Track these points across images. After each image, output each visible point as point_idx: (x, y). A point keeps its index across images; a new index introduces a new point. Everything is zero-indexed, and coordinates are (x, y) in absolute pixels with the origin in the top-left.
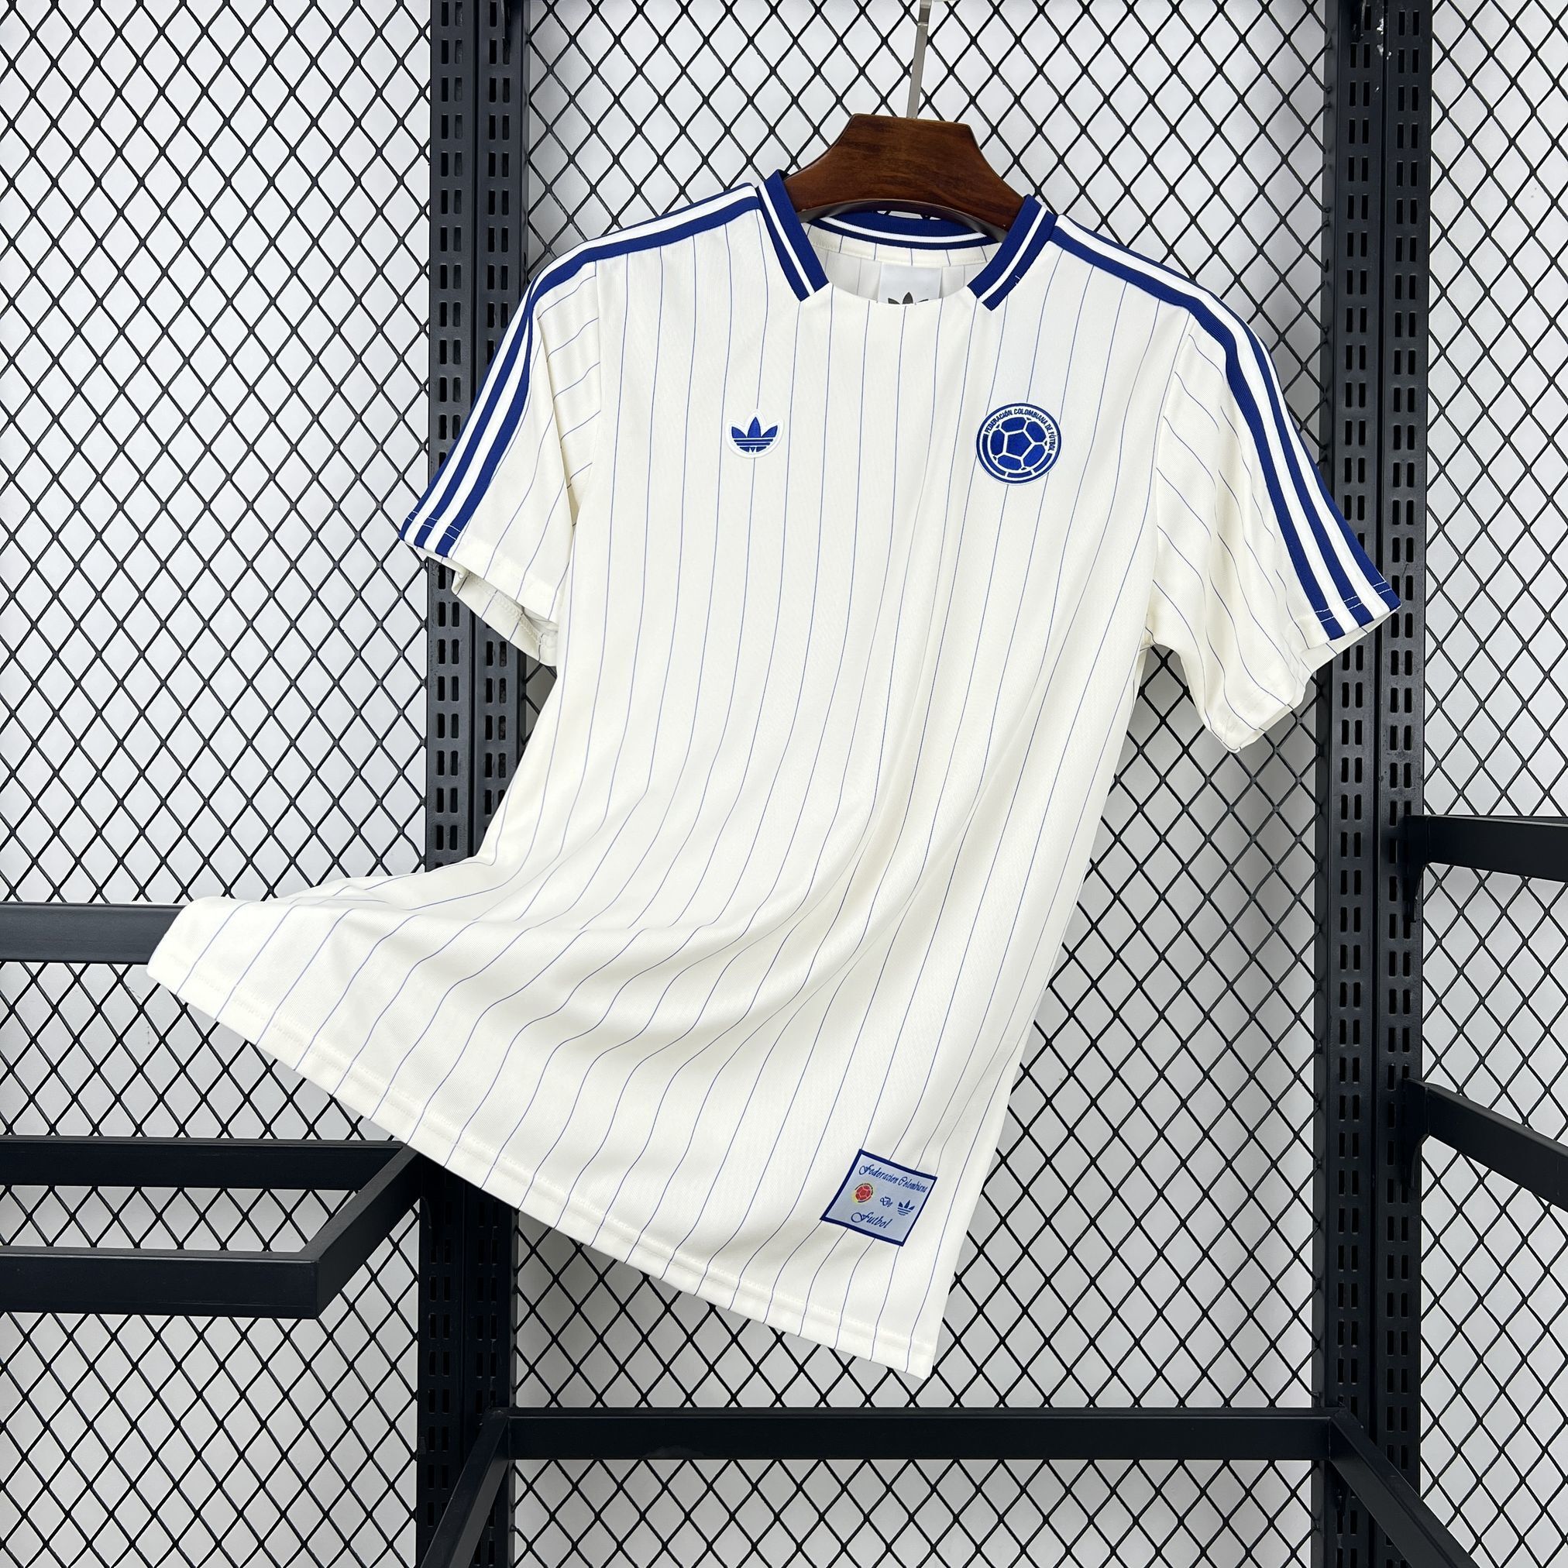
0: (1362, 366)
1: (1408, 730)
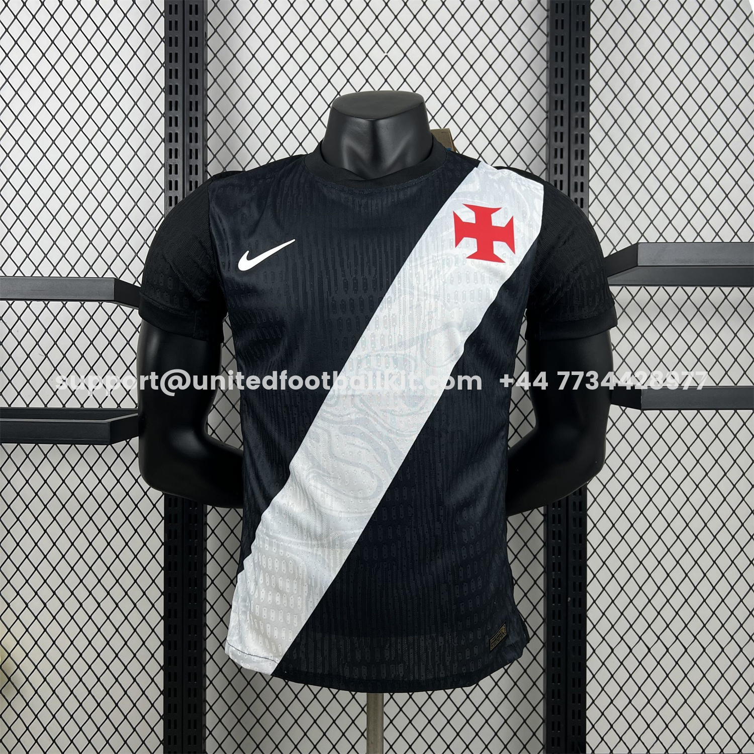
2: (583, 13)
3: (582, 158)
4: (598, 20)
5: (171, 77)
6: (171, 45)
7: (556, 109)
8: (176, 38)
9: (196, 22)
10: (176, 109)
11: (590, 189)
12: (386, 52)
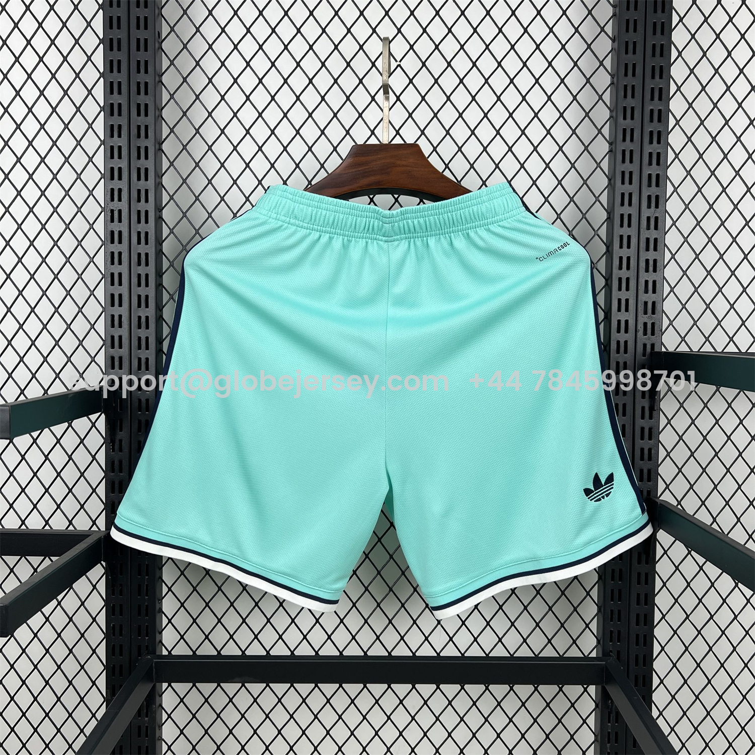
0: (633, 96)
1: (654, 303)
2: (663, 11)
3: (657, 206)
4: (681, 20)
5: (112, 93)
6: (111, 49)
7: (624, 140)
8: (119, 41)
9: (146, 18)
10: (120, 136)
11: (665, 247)
12: (399, 60)
